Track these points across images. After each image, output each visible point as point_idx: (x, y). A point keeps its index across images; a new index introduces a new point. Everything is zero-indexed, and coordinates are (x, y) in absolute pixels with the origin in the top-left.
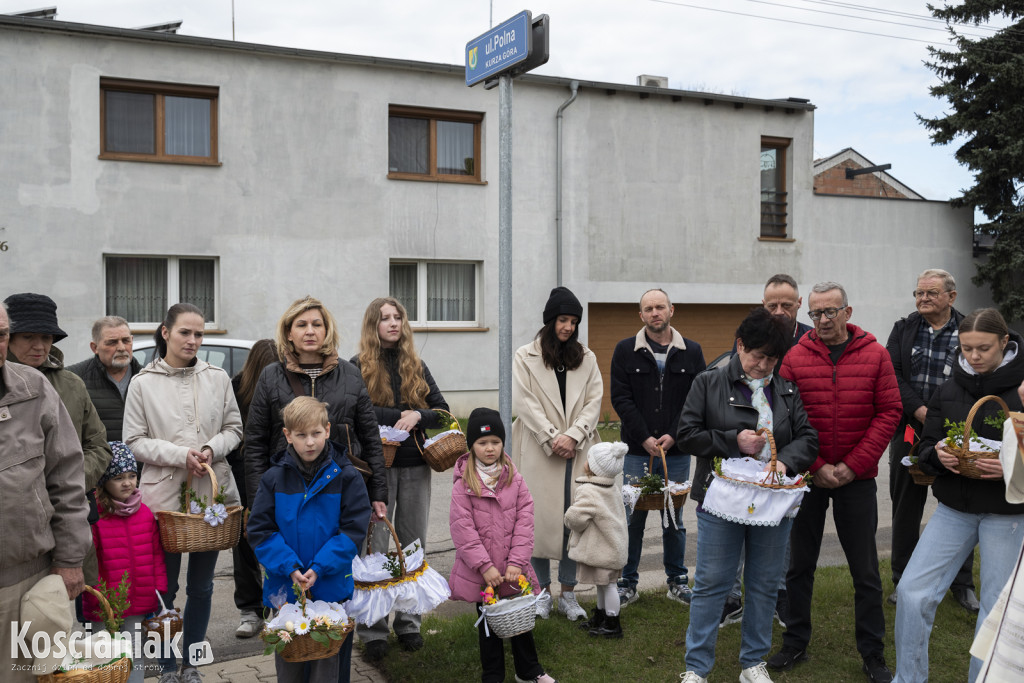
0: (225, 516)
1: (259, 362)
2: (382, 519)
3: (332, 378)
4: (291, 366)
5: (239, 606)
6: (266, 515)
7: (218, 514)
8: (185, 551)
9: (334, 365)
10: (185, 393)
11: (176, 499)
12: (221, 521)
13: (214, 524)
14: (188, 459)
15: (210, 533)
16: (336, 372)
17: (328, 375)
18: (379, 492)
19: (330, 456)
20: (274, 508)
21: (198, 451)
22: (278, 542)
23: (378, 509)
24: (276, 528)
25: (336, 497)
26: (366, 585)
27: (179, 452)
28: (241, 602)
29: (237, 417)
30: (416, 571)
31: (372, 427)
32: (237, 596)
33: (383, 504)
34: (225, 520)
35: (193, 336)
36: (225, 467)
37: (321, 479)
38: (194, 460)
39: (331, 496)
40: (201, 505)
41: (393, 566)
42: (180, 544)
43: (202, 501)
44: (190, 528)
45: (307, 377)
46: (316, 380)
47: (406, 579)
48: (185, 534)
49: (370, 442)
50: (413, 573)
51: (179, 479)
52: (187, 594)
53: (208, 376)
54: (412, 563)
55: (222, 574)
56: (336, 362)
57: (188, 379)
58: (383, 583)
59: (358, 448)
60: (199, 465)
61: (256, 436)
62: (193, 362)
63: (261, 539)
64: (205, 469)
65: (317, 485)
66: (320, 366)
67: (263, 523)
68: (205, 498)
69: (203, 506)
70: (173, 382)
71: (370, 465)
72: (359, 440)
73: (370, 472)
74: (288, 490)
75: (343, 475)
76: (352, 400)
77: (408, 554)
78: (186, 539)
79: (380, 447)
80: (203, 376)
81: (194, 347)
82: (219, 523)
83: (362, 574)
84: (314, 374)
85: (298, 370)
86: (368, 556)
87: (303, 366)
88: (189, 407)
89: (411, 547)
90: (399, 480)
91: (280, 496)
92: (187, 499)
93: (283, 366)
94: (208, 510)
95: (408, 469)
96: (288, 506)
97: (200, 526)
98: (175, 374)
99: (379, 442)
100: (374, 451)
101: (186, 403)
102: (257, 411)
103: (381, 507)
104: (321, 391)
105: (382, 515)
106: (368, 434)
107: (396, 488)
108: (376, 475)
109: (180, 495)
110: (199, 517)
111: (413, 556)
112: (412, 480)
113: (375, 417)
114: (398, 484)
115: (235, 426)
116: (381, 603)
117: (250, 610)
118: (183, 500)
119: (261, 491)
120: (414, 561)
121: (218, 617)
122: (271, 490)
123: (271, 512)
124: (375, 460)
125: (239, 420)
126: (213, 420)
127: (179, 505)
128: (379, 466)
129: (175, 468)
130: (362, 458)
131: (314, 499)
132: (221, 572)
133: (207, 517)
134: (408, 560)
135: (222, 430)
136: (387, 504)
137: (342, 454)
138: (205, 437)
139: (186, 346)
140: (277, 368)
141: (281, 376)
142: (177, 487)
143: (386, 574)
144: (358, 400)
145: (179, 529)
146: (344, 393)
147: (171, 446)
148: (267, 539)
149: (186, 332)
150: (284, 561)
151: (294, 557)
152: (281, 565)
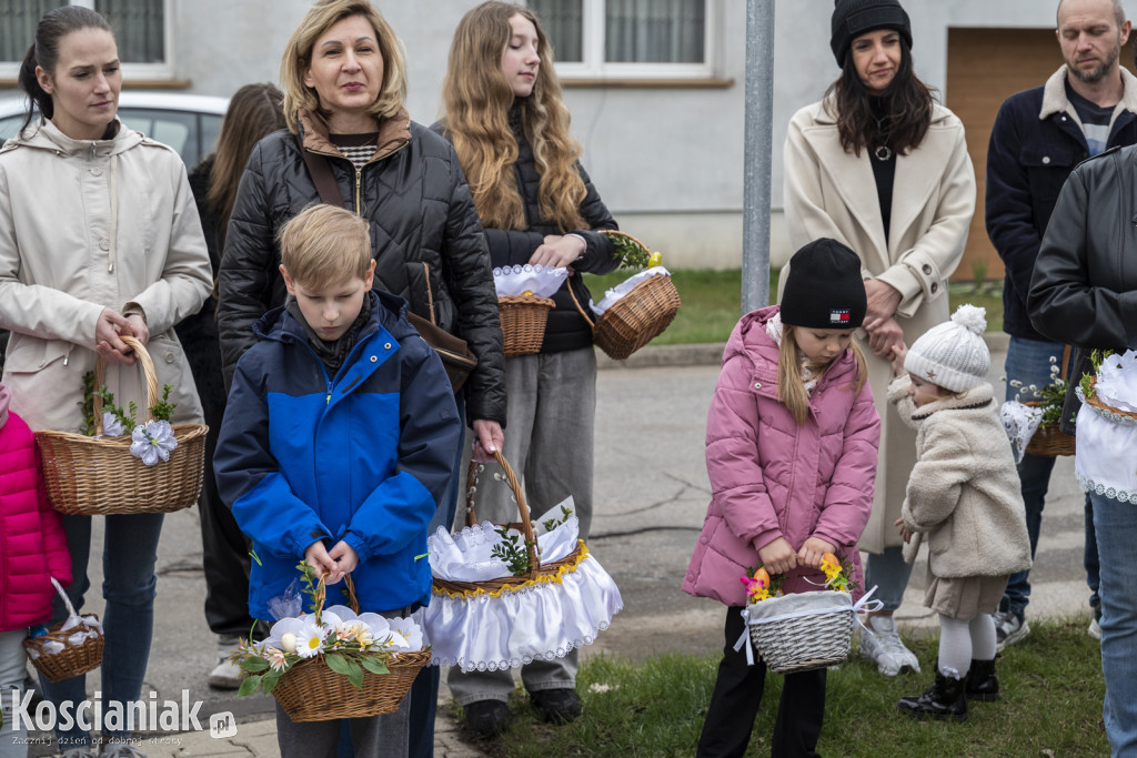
0: (172, 445)
2: (492, 455)
3: (395, 167)
4: (313, 142)
5: (215, 628)
6: (252, 439)
7: (156, 440)
8: (97, 511)
9: (402, 141)
10: (93, 192)
11: (73, 405)
12: (165, 455)
13: (150, 460)
14: (98, 330)
15: (142, 479)
17: (388, 163)
18: (489, 402)
19: (376, 318)
20: (266, 423)
21: (119, 316)
22: (277, 491)
23: (486, 435)
24: (273, 465)
25: (391, 398)
26: (457, 588)
27: (81, 317)
28: (218, 619)
29: (195, 243)
30: (561, 562)
31: (475, 266)
32: (210, 607)
33: (496, 426)
34: (172, 453)
35: (101, 75)
36: (174, 346)
37: (359, 364)
38: (109, 330)
39: (381, 397)
40: (125, 422)
41: (512, 551)
42: (83, 498)
43: (127, 414)
44: (102, 466)
45: (346, 165)
46: (365, 170)
47: (540, 578)
48: (93, 477)
49: (471, 297)
50: (554, 568)
51: (80, 366)
52: (105, 596)
53: (141, 161)
54: (552, 544)
55: (182, 567)
56: (407, 135)
57: (99, 165)
58: (492, 585)
59: (448, 313)
60: (118, 342)
61: (244, 283)
62: (111, 131)
63: (246, 484)
64: (131, 352)
65: (352, 375)
66: (372, 139)
67: (246, 454)
68: (133, 407)
69: (129, 425)
70: (70, 169)
71: (471, 345)
72: (451, 293)
73: (472, 361)
74: (293, 389)
75: (402, 356)
76: (435, 211)
77: (549, 526)
78: (94, 490)
79: (494, 309)
80: (130, 160)
81: (109, 97)
82: (160, 458)
83: (452, 566)
84: (360, 157)
85: (327, 149)
86: (466, 530)
87: (336, 140)
88: (101, 220)
89: (554, 513)
91: (278, 400)
92: (96, 405)
93: (297, 139)
94: (138, 432)
96: (294, 418)
97: (123, 464)
98: (74, 153)
99: (492, 300)
100: (480, 318)
101: (97, 212)
102: (243, 231)
103: (492, 432)
104: (373, 194)
105: (493, 449)
106: (469, 281)
108: (486, 364)
109: (81, 398)
110: (121, 445)
111: (557, 531)
112: (566, 379)
113: (484, 246)
115: (194, 265)
116: (489, 624)
118: (88, 409)
119: (239, 391)
120: (558, 542)
121: (173, 647)
122: (260, 389)
123: (262, 431)
124: (481, 335)
125: (204, 251)
126: (149, 252)
127: (80, 420)
128: (487, 347)
129: (73, 347)
130: (455, 331)
131: (346, 404)
132: (181, 564)
133: (136, 445)
134: (545, 541)
135: (165, 274)
136: (503, 426)
137: (398, 315)
138: (132, 286)
139: (92, 99)
140: (283, 142)
141: (291, 160)
142: (76, 382)
143: (499, 568)
144: (451, 208)
145: (81, 468)
146: (415, 199)
147: (69, 300)
148: (256, 485)
149: (84, 73)
150: (291, 527)
151: (312, 520)
152: (287, 534)
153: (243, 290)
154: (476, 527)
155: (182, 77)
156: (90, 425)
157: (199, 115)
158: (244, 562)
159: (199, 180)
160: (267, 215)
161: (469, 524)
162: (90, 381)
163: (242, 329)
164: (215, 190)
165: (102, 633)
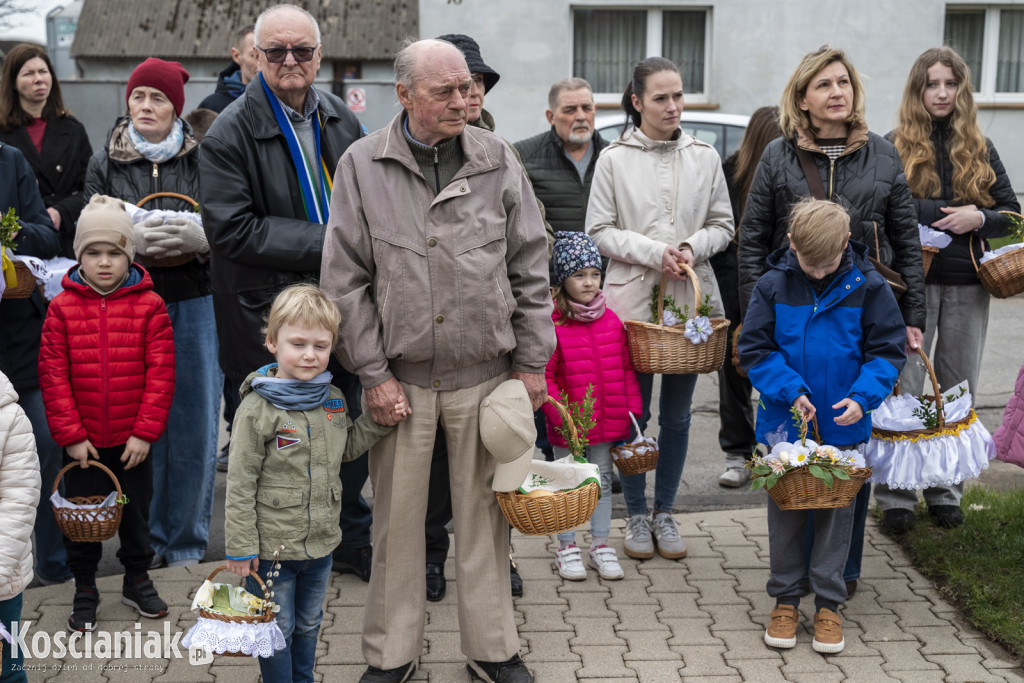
0: (710, 332)
1: (760, 134)
2: (915, 350)
3: (857, 160)
4: (804, 142)
5: (725, 449)
6: (763, 333)
7: (701, 329)
8: (658, 372)
9: (862, 142)
10: (663, 173)
11: (646, 305)
12: (705, 338)
13: (696, 340)
14: (664, 259)
15: (691, 352)
16: (864, 152)
17: (853, 156)
18: (914, 315)
19: (851, 259)
20: (773, 323)
21: (676, 251)
22: (777, 362)
23: (912, 337)
24: (777, 348)
25: (856, 311)
26: (889, 435)
27: (654, 250)
28: (727, 443)
29: (725, 207)
30: (959, 422)
31: (909, 226)
32: (722, 435)
33: (918, 331)
34: (709, 337)
35: (671, 100)
36: (708, 270)
37: (837, 289)
38: (671, 260)
39: (849, 309)
40: (681, 317)
41: (927, 413)
42: (654, 363)
43: (683, 312)
44: (667, 345)
45: (825, 158)
46: (837, 161)
47: (944, 432)
48: (661, 351)
49: (905, 246)
50: (954, 426)
51: (651, 281)
52: (660, 424)
53: (693, 154)
54: (953, 411)
55: (704, 410)
56: (866, 138)
57: (668, 157)
58: (912, 434)
59: (889, 256)
60: (676, 267)
61: (754, 234)
62: (676, 135)
63: (758, 359)
64: (684, 273)
65: (832, 296)
66: (843, 141)
67: (759, 342)
68: (686, 307)
69: (684, 319)
70: (650, 158)
71: (904, 277)
72: (891, 243)
73: (903, 287)
74: (791, 302)
75: (867, 286)
76: (884, 190)
77: (950, 399)
78: (661, 358)
79: (919, 254)
80: (686, 154)
81: (676, 114)
82: (702, 341)
83: (885, 420)
84: (834, 153)
85: (813, 147)
86: (893, 398)
87: (819, 142)
88: (667, 191)
89: (954, 390)
90: (942, 302)
91: (782, 309)
92: (660, 306)
93: (793, 141)
94: (689, 323)
95: (954, 289)
96: (792, 319)
97: (680, 343)
98: (653, 149)
99: (919, 248)
100: (911, 260)
101: (665, 185)
102: (756, 201)
103: (916, 335)
104: (842, 177)
105: (916, 346)
106: (904, 236)
107: (937, 311)
108: (913, 290)
109: (650, 301)
110: (678, 331)
111: (956, 402)
112: (961, 303)
113: (915, 214)
114: (941, 307)
115: (723, 220)
116: (909, 459)
117: (738, 454)
118: (654, 308)
119: (755, 302)
120: (958, 408)
121: (697, 459)
122: (770, 301)
123: (770, 328)
124: (909, 271)
125: (730, 211)
126: (696, 211)
127: (649, 315)
128: (915, 279)
129: (648, 269)
130: (893, 267)
131: (826, 314)
132: (703, 407)
133: (688, 331)
134: (948, 407)
135: (706, 225)
136: (923, 331)
137: (863, 258)
138: (685, 232)
139: (666, 115)
140: (784, 144)
141: (789, 156)
142: (648, 291)
143: (917, 423)
144: (892, 189)
145: (654, 345)
146: (871, 180)
147: (646, 240)
148: (765, 359)
149: (661, 98)
150: (786, 385)
151: (799, 381)
152: (783, 389)
153: (754, 238)
154: (900, 397)
155: (713, 103)
156: (656, 318)
157: (725, 126)
158: (745, 409)
159: (729, 166)
160: (771, 190)
161: (895, 394)
162: (656, 291)
163: (751, 263)
164: (738, 174)
165: (657, 449)
